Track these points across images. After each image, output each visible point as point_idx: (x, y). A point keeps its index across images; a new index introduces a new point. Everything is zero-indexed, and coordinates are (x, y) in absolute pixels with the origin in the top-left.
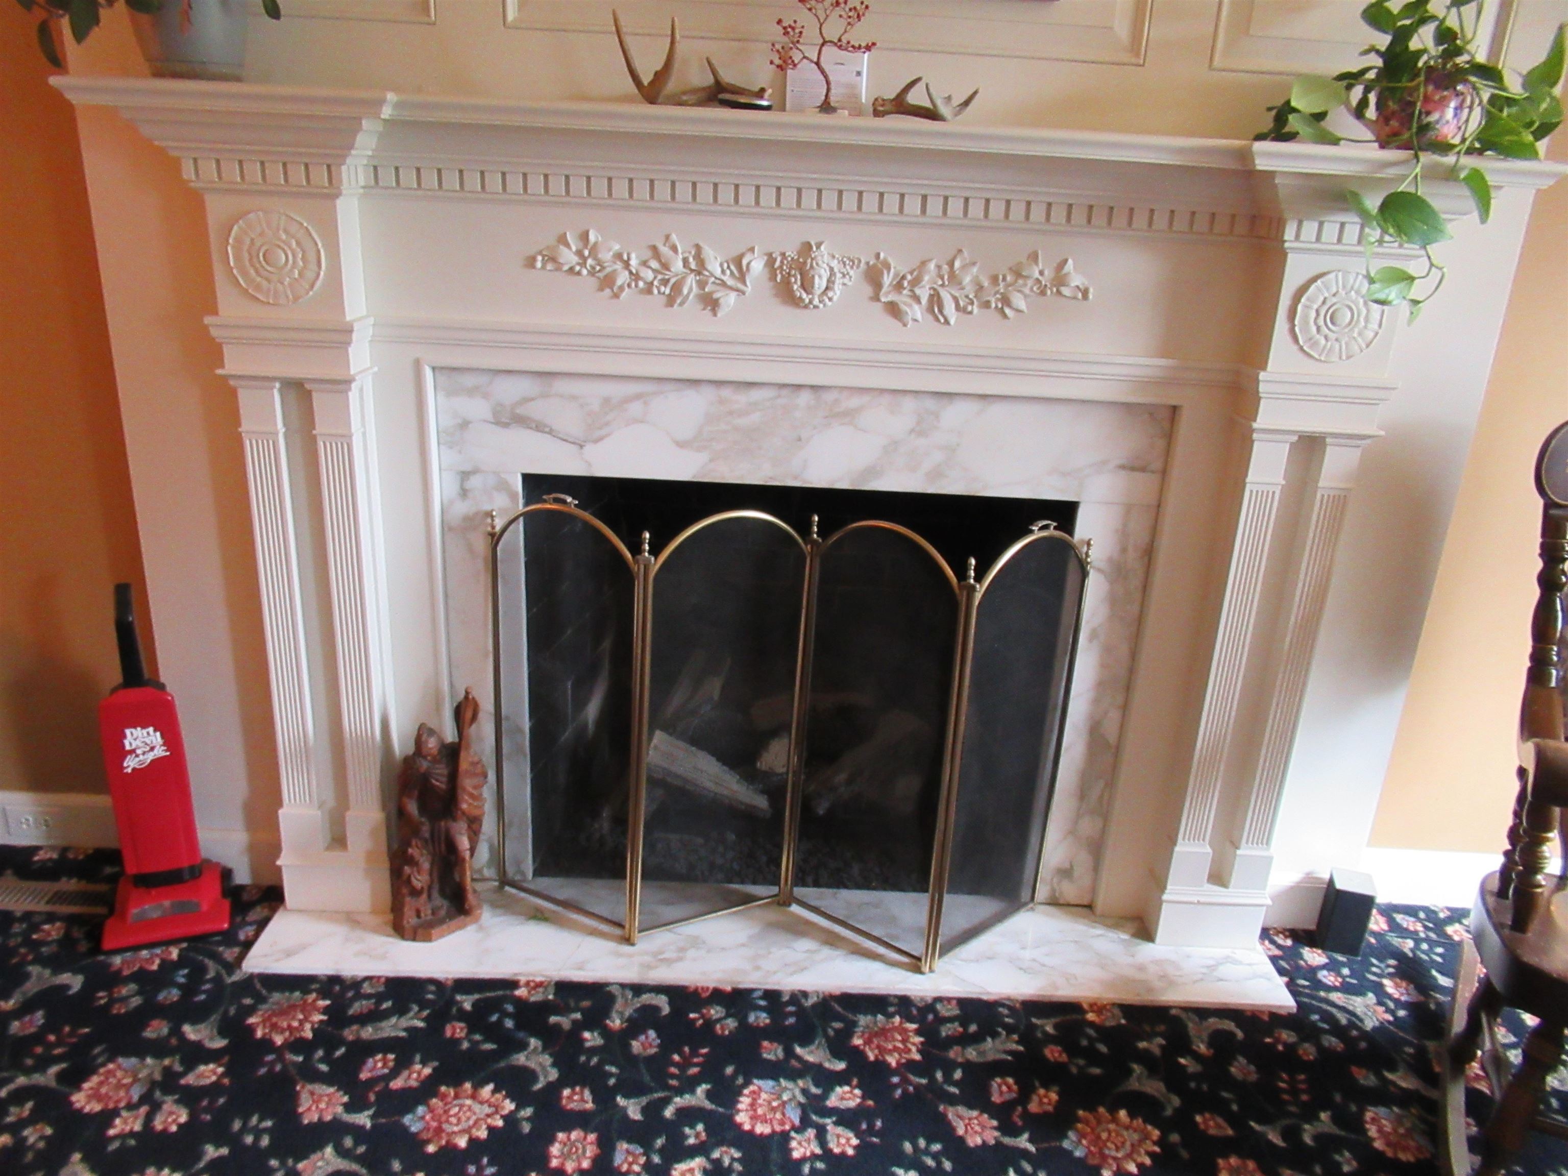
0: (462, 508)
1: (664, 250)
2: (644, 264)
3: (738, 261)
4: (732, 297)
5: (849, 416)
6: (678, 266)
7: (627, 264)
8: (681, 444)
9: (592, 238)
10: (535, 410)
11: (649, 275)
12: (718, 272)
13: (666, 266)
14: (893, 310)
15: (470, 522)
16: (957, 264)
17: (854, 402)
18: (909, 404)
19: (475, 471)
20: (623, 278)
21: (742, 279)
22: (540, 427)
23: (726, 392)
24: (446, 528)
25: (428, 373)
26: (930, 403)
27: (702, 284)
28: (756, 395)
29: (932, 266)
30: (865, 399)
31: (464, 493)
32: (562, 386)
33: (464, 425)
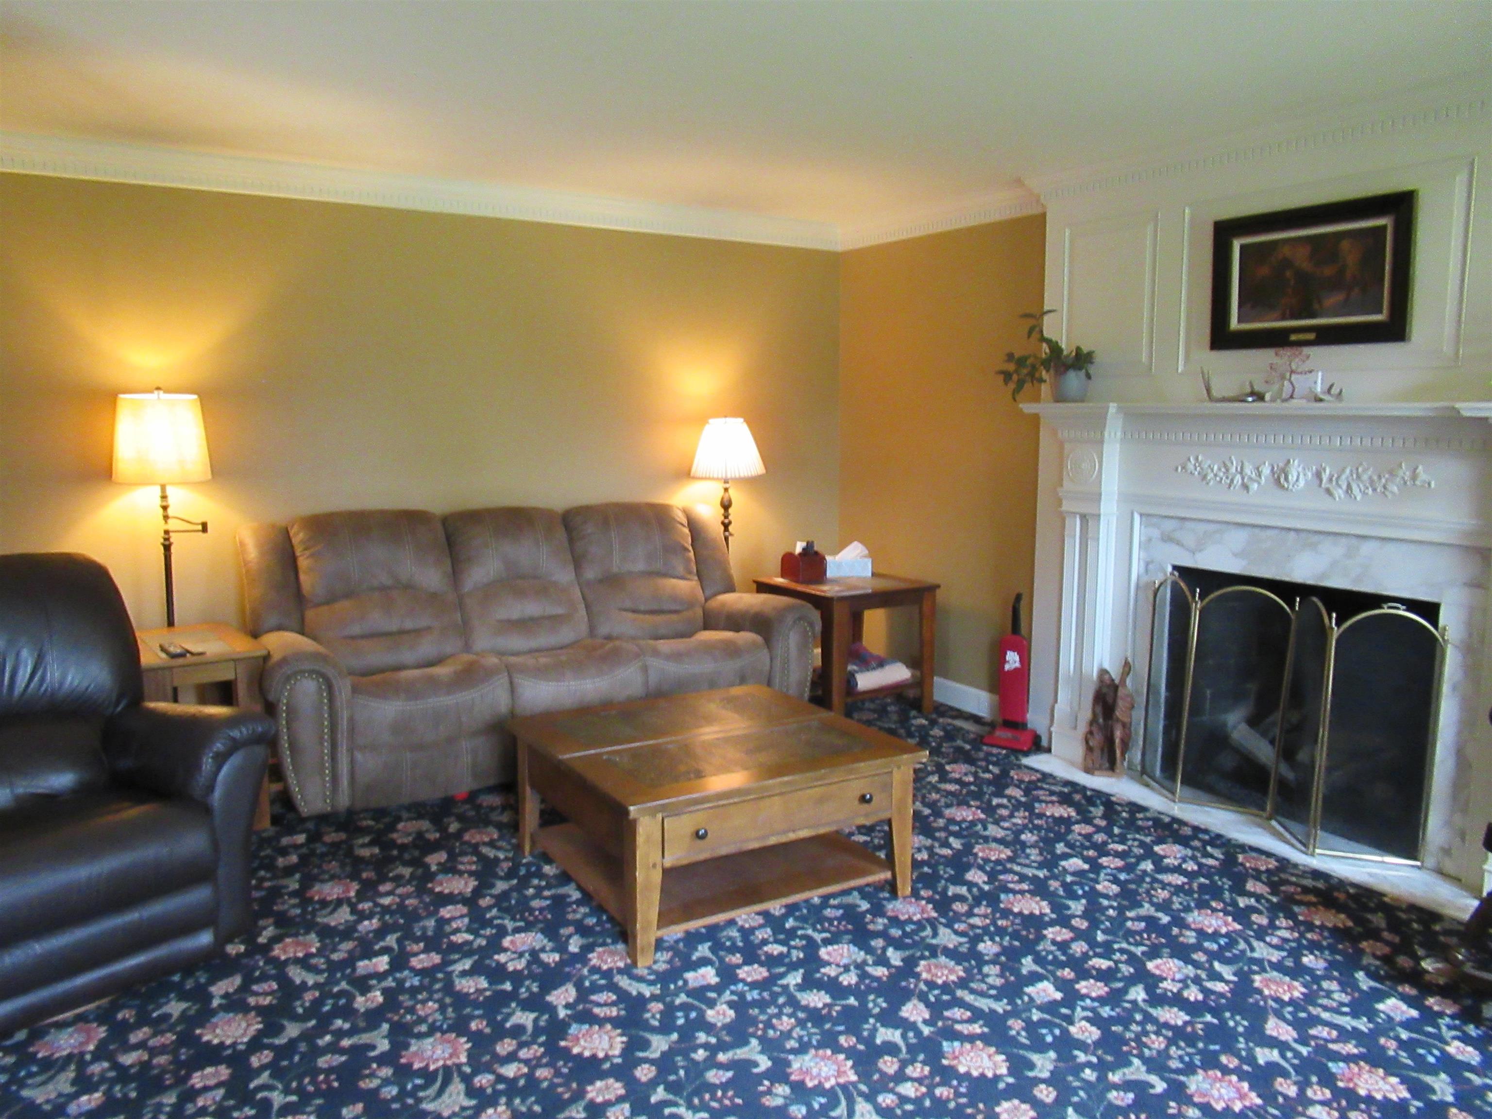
0: (1145, 579)
1: (1229, 464)
2: (1219, 469)
3: (1258, 469)
4: (1255, 486)
5: (1313, 546)
6: (1233, 470)
7: (1212, 470)
8: (1235, 555)
9: (1200, 458)
10: (1177, 535)
11: (1221, 474)
12: (1249, 473)
13: (1227, 470)
14: (1328, 491)
15: (1147, 585)
16: (1360, 470)
17: (1316, 538)
18: (1344, 541)
19: (1152, 562)
20: (1210, 476)
21: (1260, 476)
22: (1178, 543)
23: (1257, 531)
24: (1138, 587)
25: (1137, 518)
26: (1354, 541)
27: (1243, 479)
28: (1269, 533)
29: (1348, 471)
30: (1322, 537)
31: (1147, 571)
32: (1188, 524)
33: (1150, 540)
